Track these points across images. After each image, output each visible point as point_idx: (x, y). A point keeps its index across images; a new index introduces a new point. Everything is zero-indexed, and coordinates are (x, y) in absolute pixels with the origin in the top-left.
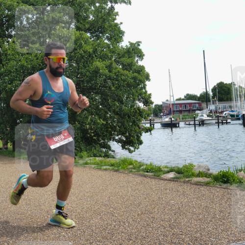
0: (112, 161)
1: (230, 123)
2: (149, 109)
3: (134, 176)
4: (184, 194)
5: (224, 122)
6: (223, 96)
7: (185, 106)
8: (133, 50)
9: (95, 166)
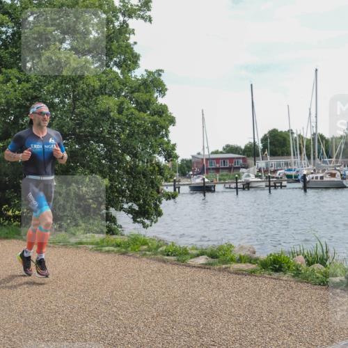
0: (118, 239)
1: (285, 186)
2: (174, 166)
3: (148, 261)
4: (218, 287)
5: (277, 185)
6: (277, 149)
7: (224, 162)
8: (152, 81)
9: (94, 246)
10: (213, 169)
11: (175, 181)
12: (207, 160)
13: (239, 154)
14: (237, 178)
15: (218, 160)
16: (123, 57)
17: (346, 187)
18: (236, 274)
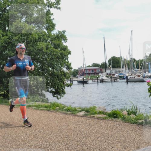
0: (46, 104)
1: (119, 81)
2: (70, 72)
3: (59, 114)
4: (90, 125)
5: (115, 80)
6: (115, 65)
7: (92, 70)
8: (61, 36)
9: (35, 107)
10: (87, 74)
11: (71, 79)
12: (85, 70)
13: (99, 67)
14: (98, 78)
15: (89, 70)
16: (48, 25)
17: (145, 81)
18: (97, 119)
